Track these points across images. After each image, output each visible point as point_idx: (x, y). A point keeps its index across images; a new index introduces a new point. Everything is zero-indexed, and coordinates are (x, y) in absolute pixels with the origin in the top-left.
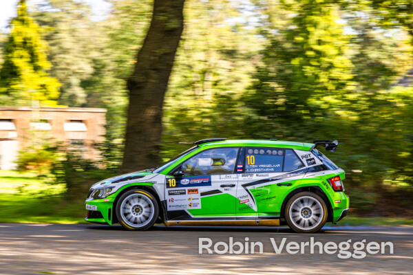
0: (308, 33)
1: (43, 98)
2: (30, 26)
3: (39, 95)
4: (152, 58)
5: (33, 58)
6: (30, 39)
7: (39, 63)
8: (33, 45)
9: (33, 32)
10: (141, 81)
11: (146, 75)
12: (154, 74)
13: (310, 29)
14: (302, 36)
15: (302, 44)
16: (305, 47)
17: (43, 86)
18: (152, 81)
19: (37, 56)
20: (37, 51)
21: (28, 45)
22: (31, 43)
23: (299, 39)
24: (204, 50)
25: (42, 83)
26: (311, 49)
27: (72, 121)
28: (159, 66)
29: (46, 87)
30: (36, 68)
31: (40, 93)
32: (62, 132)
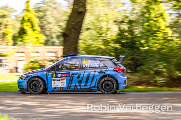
0: (150, 13)
1: (37, 43)
2: (31, 12)
3: (35, 41)
4: (73, 24)
5: (32, 26)
6: (31, 18)
7: (35, 28)
8: (32, 20)
9: (32, 15)
10: (68, 33)
11: (70, 31)
12: (74, 30)
13: (151, 11)
14: (148, 14)
15: (148, 18)
16: (149, 19)
17: (37, 38)
18: (73, 33)
19: (34, 25)
20: (34, 23)
21: (30, 20)
22: (31, 20)
23: (147, 15)
24: (106, 21)
25: (37, 36)
26: (152, 20)
27: (48, 52)
28: (76, 27)
29: (38, 38)
30: (34, 30)
31: (36, 41)
32: (44, 56)
